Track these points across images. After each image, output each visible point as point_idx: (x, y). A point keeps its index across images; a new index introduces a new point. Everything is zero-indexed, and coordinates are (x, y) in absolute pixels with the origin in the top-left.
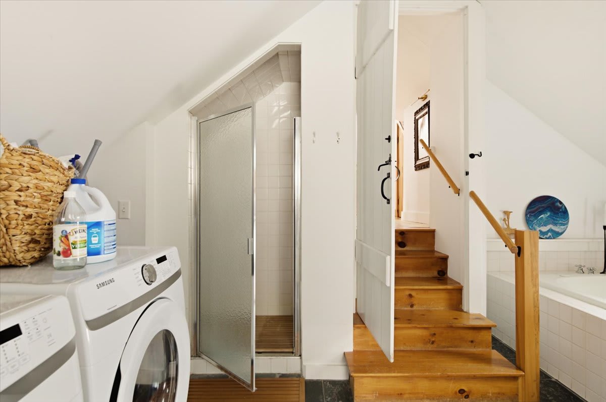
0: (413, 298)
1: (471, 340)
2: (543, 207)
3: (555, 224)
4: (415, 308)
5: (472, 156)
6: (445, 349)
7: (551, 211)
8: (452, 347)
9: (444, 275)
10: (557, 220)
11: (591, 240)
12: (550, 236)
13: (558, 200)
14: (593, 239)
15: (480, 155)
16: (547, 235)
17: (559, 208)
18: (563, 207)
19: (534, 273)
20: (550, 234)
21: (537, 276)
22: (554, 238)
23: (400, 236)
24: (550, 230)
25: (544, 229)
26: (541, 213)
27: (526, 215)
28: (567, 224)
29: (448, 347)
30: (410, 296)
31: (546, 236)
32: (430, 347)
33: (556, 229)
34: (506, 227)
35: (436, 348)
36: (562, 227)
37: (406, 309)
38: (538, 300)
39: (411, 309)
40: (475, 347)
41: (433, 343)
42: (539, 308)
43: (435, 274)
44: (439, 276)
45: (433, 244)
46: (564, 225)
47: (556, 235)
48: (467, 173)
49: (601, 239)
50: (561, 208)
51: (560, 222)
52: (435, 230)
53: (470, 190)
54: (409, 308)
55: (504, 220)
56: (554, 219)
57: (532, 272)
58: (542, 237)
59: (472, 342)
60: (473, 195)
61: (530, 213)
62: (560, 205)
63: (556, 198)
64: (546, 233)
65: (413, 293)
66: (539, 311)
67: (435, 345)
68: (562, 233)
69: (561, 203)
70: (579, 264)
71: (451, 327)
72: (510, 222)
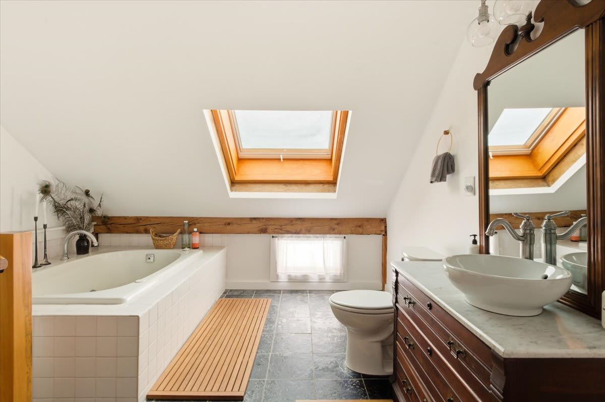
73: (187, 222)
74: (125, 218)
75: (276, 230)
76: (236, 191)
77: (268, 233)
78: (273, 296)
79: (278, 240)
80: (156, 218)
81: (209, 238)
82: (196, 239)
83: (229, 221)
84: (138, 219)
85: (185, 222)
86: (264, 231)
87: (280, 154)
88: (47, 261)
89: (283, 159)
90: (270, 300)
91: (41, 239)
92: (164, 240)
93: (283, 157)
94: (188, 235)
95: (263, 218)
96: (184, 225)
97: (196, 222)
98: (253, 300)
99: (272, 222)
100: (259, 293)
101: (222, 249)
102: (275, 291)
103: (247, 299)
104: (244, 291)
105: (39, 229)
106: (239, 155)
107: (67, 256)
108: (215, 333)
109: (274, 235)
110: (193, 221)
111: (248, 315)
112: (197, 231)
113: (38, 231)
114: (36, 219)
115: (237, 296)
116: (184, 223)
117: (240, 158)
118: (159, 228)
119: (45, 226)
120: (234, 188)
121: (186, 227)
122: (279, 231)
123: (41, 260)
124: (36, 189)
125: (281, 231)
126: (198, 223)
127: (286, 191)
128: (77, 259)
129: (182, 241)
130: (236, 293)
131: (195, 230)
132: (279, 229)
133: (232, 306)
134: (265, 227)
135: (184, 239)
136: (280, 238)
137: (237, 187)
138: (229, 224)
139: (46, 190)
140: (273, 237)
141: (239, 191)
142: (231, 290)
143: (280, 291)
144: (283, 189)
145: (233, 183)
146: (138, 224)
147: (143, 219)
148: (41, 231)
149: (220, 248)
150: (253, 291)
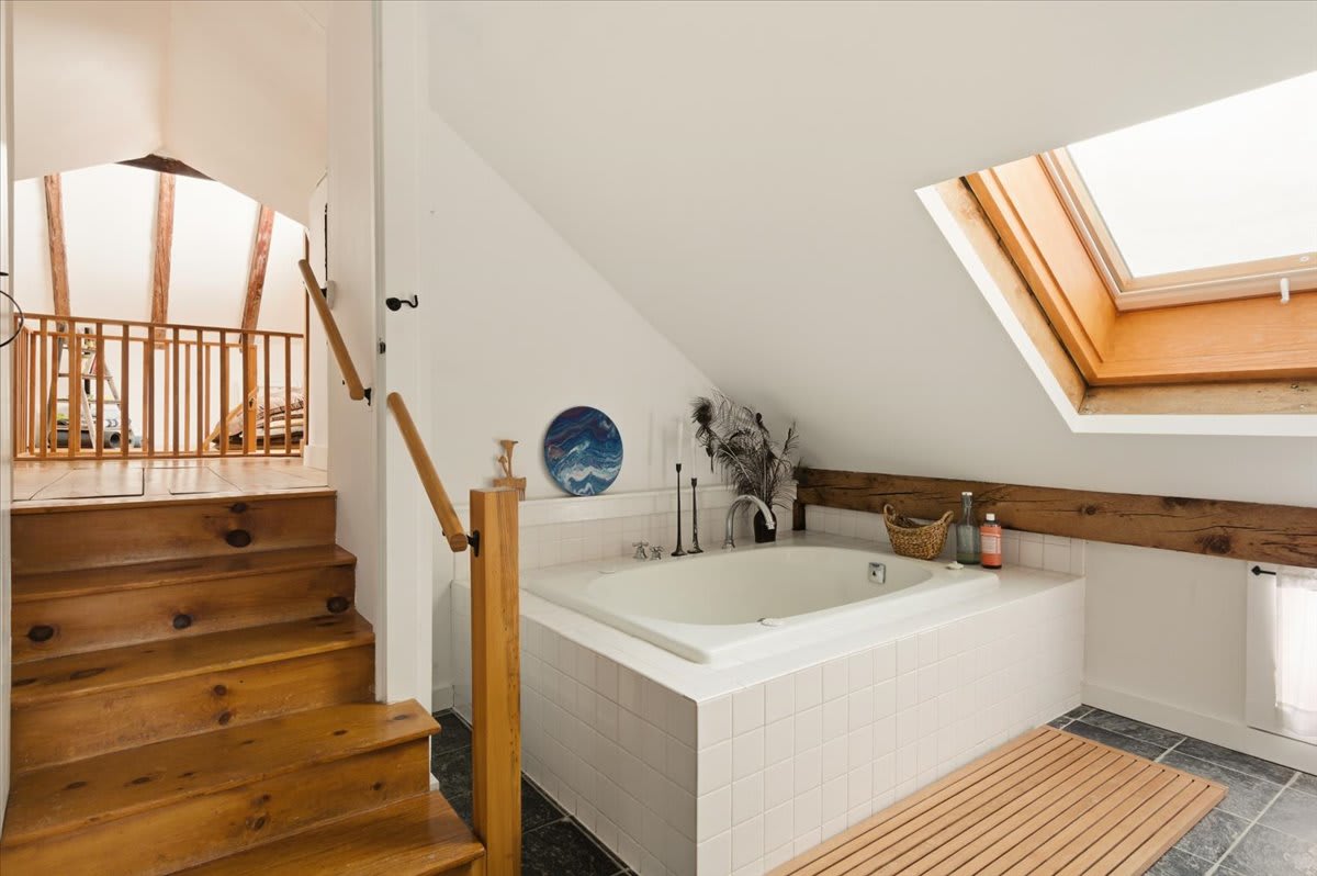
0: (226, 697)
1: (374, 783)
2: (576, 431)
3: (599, 465)
4: (235, 721)
5: (394, 304)
6: (298, 831)
7: (592, 438)
8: (316, 819)
9: (346, 608)
10: (601, 457)
11: (657, 493)
12: (589, 490)
13: (604, 415)
14: (659, 490)
15: (414, 304)
16: (584, 487)
17: (607, 432)
18: (613, 431)
19: (508, 593)
20: (589, 485)
21: (515, 598)
22: (596, 494)
23: (234, 515)
24: (591, 478)
25: (580, 476)
26: (573, 443)
27: (545, 447)
28: (620, 463)
29: (307, 822)
30: (220, 691)
31: (581, 490)
32: (251, 840)
33: (599, 474)
34: (505, 475)
35: (270, 836)
36: (611, 470)
37: (202, 732)
38: (517, 658)
39: (220, 727)
40: (385, 799)
41: (260, 823)
42: (518, 675)
43: (321, 609)
44: (330, 613)
45: (330, 528)
46: (613, 465)
47: (600, 486)
48: (382, 348)
49: (670, 489)
50: (608, 431)
51: (608, 459)
52: (335, 492)
53: (389, 391)
54: (216, 727)
55: (502, 460)
56: (596, 454)
57: (504, 589)
58: (575, 492)
59: (377, 787)
60: (395, 402)
61: (552, 442)
62: (608, 427)
63: (600, 412)
64: (582, 484)
65: (227, 682)
66: (519, 682)
67: (268, 828)
68: (609, 483)
69: (609, 421)
70: (639, 541)
71: (316, 764)
72: (512, 465)
73: (970, 494)
74: (847, 475)
75: (1266, 549)
76: (1097, 411)
77: (1234, 555)
78: (1243, 778)
79: (1279, 585)
80: (905, 478)
81: (1035, 547)
82: (993, 543)
83: (1092, 502)
84: (871, 479)
85: (964, 494)
86: (1218, 545)
87: (1280, 277)
88: (697, 547)
89: (1292, 294)
90: (1218, 790)
91: (687, 505)
92: (912, 534)
93: (1290, 284)
94: (971, 528)
95: (1213, 503)
96: (962, 501)
97: (998, 496)
98: (1153, 767)
99: (1254, 521)
100: (1193, 752)
101: (1071, 580)
102: (1262, 766)
103: (1129, 757)
104: (1142, 727)
105: (684, 488)
106: (1118, 302)
107: (730, 542)
108: (968, 821)
109: (1263, 566)
110: (987, 494)
111: (1101, 810)
112: (995, 522)
113: (681, 491)
114: (679, 467)
115: (1110, 738)
116: (962, 498)
117: (1121, 308)
118: (911, 503)
119: (694, 482)
120: (1093, 403)
121: (968, 507)
122: (1285, 552)
123: (687, 543)
124: (690, 411)
125: (1293, 555)
126: (1002, 499)
127: (1296, 409)
128: (756, 548)
129: (958, 542)
130: (1108, 726)
131: (991, 517)
132: (1284, 546)
133: (1068, 759)
134: (1220, 532)
135: (963, 540)
136: (1286, 579)
137: (1104, 399)
138: (1091, 511)
139: (704, 414)
140: (1257, 571)
141: (1108, 411)
142: (1099, 712)
143: (1290, 771)
144: (1282, 400)
145: (1090, 388)
146: (871, 491)
147: (879, 479)
148: (687, 492)
149: (1068, 576)
150: (1178, 736)
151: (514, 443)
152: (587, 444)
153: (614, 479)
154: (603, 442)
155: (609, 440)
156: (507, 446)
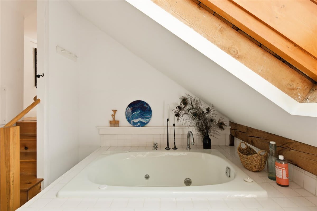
2: (136, 107)
3: (143, 118)
7: (141, 109)
10: (144, 115)
12: (139, 125)
18: (149, 107)
20: (139, 124)
22: (141, 127)
24: (140, 122)
25: (136, 121)
26: (135, 111)
27: (126, 112)
28: (151, 117)
31: (136, 125)
33: (143, 121)
34: (113, 120)
36: (147, 119)
46: (148, 118)
47: (143, 124)
50: (147, 108)
51: (146, 116)
55: (113, 115)
56: (142, 115)
58: (134, 126)
61: (128, 111)
62: (147, 106)
63: (144, 102)
64: (137, 123)
68: (146, 124)
69: (147, 104)
72: (115, 117)
80: (258, 131)
84: (248, 129)
88: (176, 147)
91: (171, 132)
105: (170, 126)
107: (188, 147)
114: (168, 120)
118: (259, 142)
119: (174, 125)
123: (171, 145)
146: (248, 135)
151: (117, 111)
152: (139, 112)
153: (148, 122)
154: (145, 111)
155: (147, 110)
156: (115, 111)
